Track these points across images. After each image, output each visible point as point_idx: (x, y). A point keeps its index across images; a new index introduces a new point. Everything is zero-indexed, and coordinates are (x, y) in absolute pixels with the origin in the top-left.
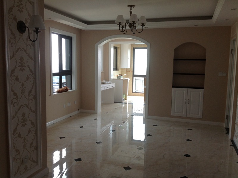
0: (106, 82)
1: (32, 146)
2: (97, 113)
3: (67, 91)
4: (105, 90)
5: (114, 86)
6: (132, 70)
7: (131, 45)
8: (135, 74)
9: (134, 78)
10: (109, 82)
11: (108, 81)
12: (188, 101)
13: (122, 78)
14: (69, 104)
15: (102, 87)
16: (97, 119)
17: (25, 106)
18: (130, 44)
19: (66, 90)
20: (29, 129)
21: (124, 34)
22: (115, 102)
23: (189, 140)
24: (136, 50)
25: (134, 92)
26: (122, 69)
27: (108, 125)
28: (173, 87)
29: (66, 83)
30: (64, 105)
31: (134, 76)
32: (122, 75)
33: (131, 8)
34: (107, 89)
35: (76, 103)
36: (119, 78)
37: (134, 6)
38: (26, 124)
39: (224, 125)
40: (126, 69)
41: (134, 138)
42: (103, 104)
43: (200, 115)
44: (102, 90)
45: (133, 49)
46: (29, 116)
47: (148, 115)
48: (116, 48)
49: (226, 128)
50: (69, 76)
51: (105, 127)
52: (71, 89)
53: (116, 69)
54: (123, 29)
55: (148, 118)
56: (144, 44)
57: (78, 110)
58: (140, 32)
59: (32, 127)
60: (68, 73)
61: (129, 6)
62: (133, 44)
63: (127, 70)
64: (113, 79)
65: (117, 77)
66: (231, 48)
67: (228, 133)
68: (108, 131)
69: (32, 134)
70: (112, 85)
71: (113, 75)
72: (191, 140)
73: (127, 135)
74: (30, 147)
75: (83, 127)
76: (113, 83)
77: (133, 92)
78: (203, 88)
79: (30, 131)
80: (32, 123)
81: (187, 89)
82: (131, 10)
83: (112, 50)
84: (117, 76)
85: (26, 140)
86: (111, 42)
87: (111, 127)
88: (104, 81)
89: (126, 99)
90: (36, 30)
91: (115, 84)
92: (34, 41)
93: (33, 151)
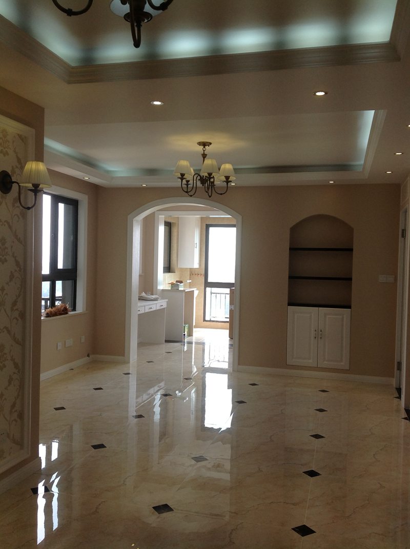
0: (149, 297)
1: (13, 410)
2: (129, 363)
3: (67, 313)
4: (145, 314)
5: (165, 306)
6: (203, 272)
7: (202, 218)
8: (209, 280)
9: (208, 289)
10: (154, 297)
11: (152, 294)
13: (181, 289)
14: (69, 342)
15: (139, 308)
16: (129, 374)
17: (4, 330)
18: (198, 216)
19: (64, 311)
20: (10, 376)
21: (191, 196)
22: (167, 341)
23: (321, 410)
24: (211, 229)
25: (208, 321)
26: (182, 270)
27: (151, 391)
29: (62, 299)
30: (60, 344)
31: (208, 284)
32: (181, 282)
33: (204, 147)
34: (151, 310)
36: (176, 288)
37: (211, 144)
39: (394, 382)
40: (191, 269)
41: (208, 423)
42: (141, 344)
44: (139, 313)
45: (206, 228)
46: (10, 351)
47: (239, 364)
48: (168, 225)
50: (69, 283)
51: (145, 397)
52: (74, 309)
53: (168, 269)
54: (187, 186)
55: (238, 371)
56: (230, 217)
57: (88, 356)
58: (221, 194)
60: (68, 275)
61: (200, 144)
62: (205, 216)
63: (192, 273)
64: (163, 290)
65: (172, 287)
66: (401, 227)
67: (400, 397)
68: (151, 404)
69: (14, 386)
70: (161, 304)
71: (163, 281)
72: (325, 411)
73: (193, 417)
74: (11, 413)
75: (100, 389)
76: (163, 298)
77: (204, 320)
78: (349, 307)
79: (11, 381)
80: (16, 366)
81: (316, 309)
82: (204, 151)
83: (161, 230)
84: (172, 284)
85: (3, 398)
86: (160, 212)
87: (158, 397)
88: (143, 294)
89: (190, 334)
90: (33, 188)
91: (167, 300)
92: (29, 208)
93: (15, 420)
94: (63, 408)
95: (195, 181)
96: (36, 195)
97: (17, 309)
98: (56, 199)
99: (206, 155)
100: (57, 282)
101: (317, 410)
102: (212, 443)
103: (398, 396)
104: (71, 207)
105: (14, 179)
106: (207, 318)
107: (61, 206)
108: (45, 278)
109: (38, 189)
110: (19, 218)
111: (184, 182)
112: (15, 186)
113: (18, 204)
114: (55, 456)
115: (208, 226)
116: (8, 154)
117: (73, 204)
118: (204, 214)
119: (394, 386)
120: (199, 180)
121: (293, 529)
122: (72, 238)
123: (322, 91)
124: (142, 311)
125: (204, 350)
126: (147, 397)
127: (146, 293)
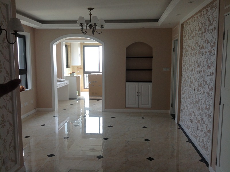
0: (61, 80)
1: (11, 146)
2: (55, 111)
3: (24, 90)
4: (60, 88)
5: (68, 84)
6: (83, 67)
7: (81, 43)
8: (86, 71)
9: (85, 75)
10: (63, 80)
11: (62, 79)
12: (139, 94)
13: (75, 75)
14: (26, 104)
15: (58, 85)
17: (3, 107)
18: (79, 42)
20: (8, 130)
22: (70, 99)
23: (145, 127)
24: (85, 48)
25: (86, 88)
26: (73, 67)
27: (64, 122)
28: (126, 82)
30: (22, 105)
31: (85, 72)
32: (74, 72)
33: (90, 10)
34: (63, 86)
35: (32, 102)
36: (72, 75)
37: (93, 9)
38: (5, 125)
39: (170, 112)
40: (77, 66)
41: (88, 132)
42: (59, 101)
43: (150, 106)
44: (58, 88)
45: (83, 47)
46: (7, 117)
47: (105, 109)
48: (66, 46)
49: (171, 114)
51: (62, 124)
52: (27, 88)
53: (67, 66)
55: (105, 111)
56: (98, 42)
57: (35, 109)
58: (99, 33)
59: (10, 128)
61: (88, 8)
63: (78, 68)
64: (66, 76)
65: (70, 75)
66: (173, 47)
67: (174, 118)
68: (64, 128)
69: (10, 134)
70: (66, 83)
71: (67, 72)
72: (146, 127)
73: (81, 130)
74: (10, 147)
75: (44, 125)
76: (67, 80)
77: (84, 88)
78: (151, 82)
79: (8, 132)
80: (10, 124)
81: (138, 83)
82: (90, 12)
83: (64, 48)
84: (71, 74)
85: (6, 141)
88: (58, 79)
89: (79, 95)
90: (14, 33)
91: (69, 81)
92: (12, 44)
94: (29, 137)
97: (9, 96)
105: (2, 28)
106: (85, 88)
109: (17, 33)
113: (5, 41)
117: (23, 38)
118: (82, 41)
124: (59, 87)
125: (84, 102)
127: (59, 78)
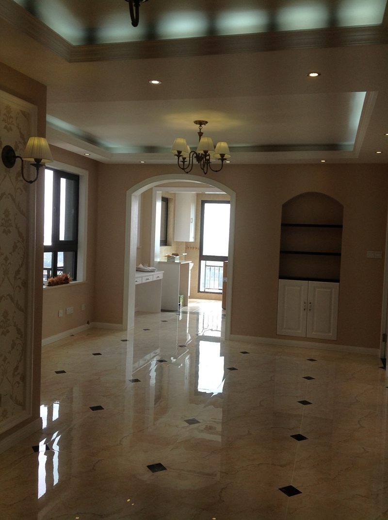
0: (146, 268)
1: (16, 373)
2: (126, 330)
4: (143, 284)
5: (161, 277)
6: (198, 246)
7: (198, 195)
8: (205, 253)
9: (203, 262)
10: (151, 268)
11: (149, 266)
12: (309, 307)
13: (177, 261)
14: (70, 310)
15: (136, 279)
16: (126, 340)
17: (8, 297)
18: (194, 193)
19: (65, 281)
20: (13, 341)
21: (187, 173)
22: (163, 311)
23: (309, 378)
24: (207, 205)
25: (202, 292)
26: (179, 244)
27: (148, 357)
28: (281, 277)
29: (63, 269)
30: (61, 311)
31: (202, 257)
32: (177, 255)
34: (148, 281)
35: (83, 308)
36: (172, 260)
37: (207, 122)
38: (8, 332)
39: (379, 353)
40: (186, 242)
41: (201, 388)
42: (138, 313)
43: (332, 335)
44: (137, 283)
45: (202, 203)
46: (13, 317)
47: (231, 334)
48: (166, 201)
49: (382, 359)
50: (70, 254)
51: (141, 362)
52: (75, 279)
53: (165, 242)
54: (184, 164)
55: (230, 340)
57: (88, 323)
58: (216, 171)
59: (17, 338)
60: (69, 246)
61: (196, 122)
62: (201, 193)
63: (188, 246)
64: (159, 262)
65: (168, 259)
67: (385, 367)
68: (147, 369)
69: (17, 350)
70: (158, 275)
71: (160, 253)
72: (312, 379)
73: (186, 382)
74: (14, 375)
76: (159, 270)
77: (199, 291)
78: (338, 281)
79: (14, 345)
81: (307, 282)
82: (200, 129)
83: (159, 206)
84: (168, 257)
85: (7, 362)
86: (157, 188)
87: (154, 363)
88: (141, 266)
89: (185, 304)
90: (36, 163)
91: (163, 272)
92: (31, 182)
93: (18, 383)
94: (64, 372)
95: (191, 159)
96: (38, 170)
97: (20, 278)
98: (58, 174)
99: (202, 133)
100: (59, 253)
101: (304, 378)
102: (205, 407)
103: (383, 366)
104: (73, 181)
105: (17, 155)
106: (201, 290)
107: (63, 181)
108: (47, 249)
109: (40, 163)
110: (22, 191)
111: (181, 159)
112: (18, 160)
113: (21, 178)
114: (56, 416)
115: (203, 202)
116: (12, 130)
117: (73, 179)
118: (200, 191)
119: (380, 357)
120: (195, 157)
121: (280, 489)
122: (73, 211)
123: (315, 73)
124: (139, 282)
125: (198, 320)
126: (144, 362)
127: (143, 265)
